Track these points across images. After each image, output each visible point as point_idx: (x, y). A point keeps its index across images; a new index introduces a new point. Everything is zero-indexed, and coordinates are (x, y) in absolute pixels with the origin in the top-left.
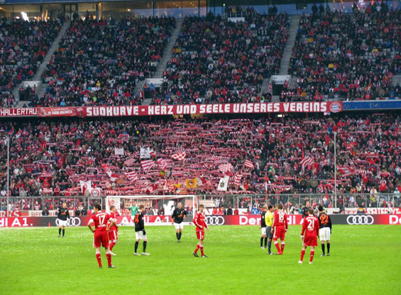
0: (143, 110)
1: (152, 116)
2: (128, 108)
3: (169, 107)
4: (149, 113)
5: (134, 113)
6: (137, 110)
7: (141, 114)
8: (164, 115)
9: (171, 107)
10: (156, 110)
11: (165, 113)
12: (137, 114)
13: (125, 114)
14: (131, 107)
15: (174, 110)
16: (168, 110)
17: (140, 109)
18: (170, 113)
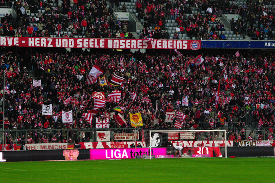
0: (24, 42)
1: (31, 47)
2: (8, 39)
3: (48, 39)
4: (30, 45)
5: (15, 44)
6: (18, 42)
7: (21, 46)
8: (43, 48)
9: (50, 40)
10: (37, 42)
11: (45, 46)
12: (18, 45)
13: (5, 44)
14: (12, 39)
15: (54, 42)
16: (47, 42)
17: (20, 40)
18: (50, 45)
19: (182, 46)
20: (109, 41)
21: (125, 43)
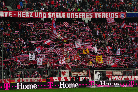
0: (15, 14)
1: (20, 18)
2: (5, 12)
3: (30, 13)
4: (18, 16)
5: (9, 15)
6: (11, 14)
7: (13, 17)
8: (27, 18)
9: (31, 13)
10: (23, 15)
11: (28, 17)
12: (11, 16)
13: (3, 16)
14: (7, 12)
15: (33, 15)
16: (30, 14)
17: (13, 13)
18: (31, 16)
19: (115, 16)
20: (68, 13)
21: (78, 15)
